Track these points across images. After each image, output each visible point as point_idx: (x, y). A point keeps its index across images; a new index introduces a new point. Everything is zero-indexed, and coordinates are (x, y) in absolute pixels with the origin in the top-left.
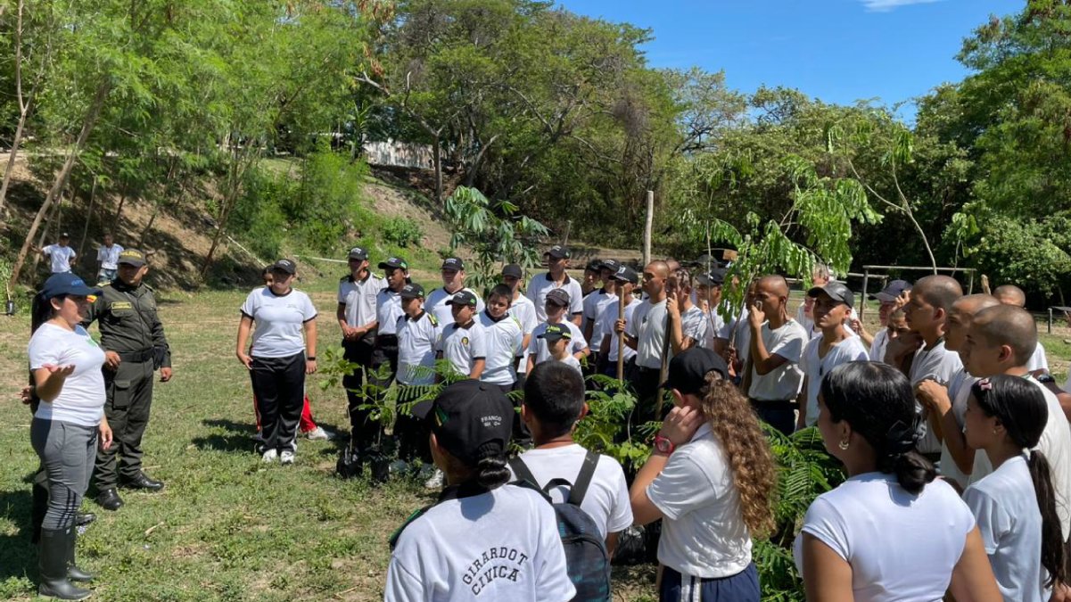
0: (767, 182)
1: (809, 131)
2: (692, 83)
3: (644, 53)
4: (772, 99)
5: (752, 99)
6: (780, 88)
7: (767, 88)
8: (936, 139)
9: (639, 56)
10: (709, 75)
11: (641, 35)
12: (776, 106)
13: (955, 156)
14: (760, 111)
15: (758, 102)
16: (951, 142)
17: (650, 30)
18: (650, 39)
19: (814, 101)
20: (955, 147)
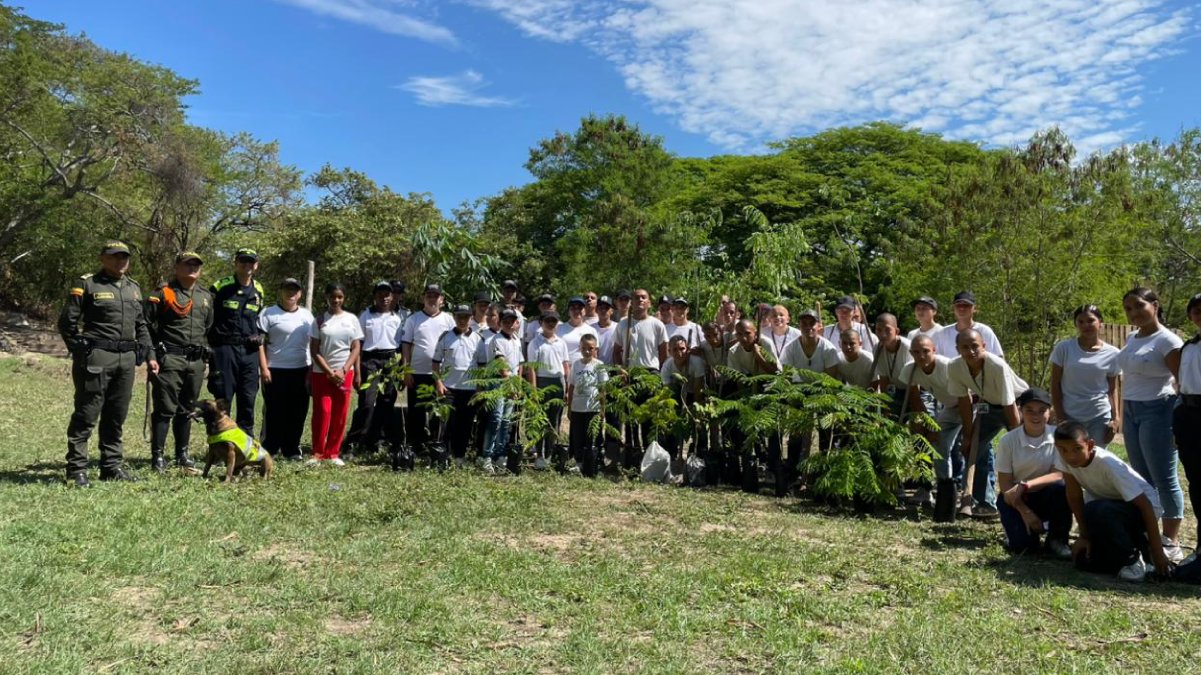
0: (348, 267)
1: (388, 218)
2: (238, 150)
3: (187, 107)
4: (338, 179)
5: (316, 177)
6: (347, 170)
7: (332, 168)
8: (515, 238)
9: (179, 109)
10: (262, 144)
11: (183, 87)
12: (342, 188)
13: (531, 255)
14: (324, 192)
15: (321, 182)
16: (528, 243)
17: (197, 82)
18: (194, 92)
19: (382, 188)
20: (531, 247)
